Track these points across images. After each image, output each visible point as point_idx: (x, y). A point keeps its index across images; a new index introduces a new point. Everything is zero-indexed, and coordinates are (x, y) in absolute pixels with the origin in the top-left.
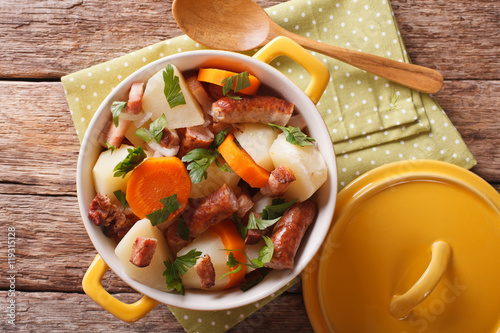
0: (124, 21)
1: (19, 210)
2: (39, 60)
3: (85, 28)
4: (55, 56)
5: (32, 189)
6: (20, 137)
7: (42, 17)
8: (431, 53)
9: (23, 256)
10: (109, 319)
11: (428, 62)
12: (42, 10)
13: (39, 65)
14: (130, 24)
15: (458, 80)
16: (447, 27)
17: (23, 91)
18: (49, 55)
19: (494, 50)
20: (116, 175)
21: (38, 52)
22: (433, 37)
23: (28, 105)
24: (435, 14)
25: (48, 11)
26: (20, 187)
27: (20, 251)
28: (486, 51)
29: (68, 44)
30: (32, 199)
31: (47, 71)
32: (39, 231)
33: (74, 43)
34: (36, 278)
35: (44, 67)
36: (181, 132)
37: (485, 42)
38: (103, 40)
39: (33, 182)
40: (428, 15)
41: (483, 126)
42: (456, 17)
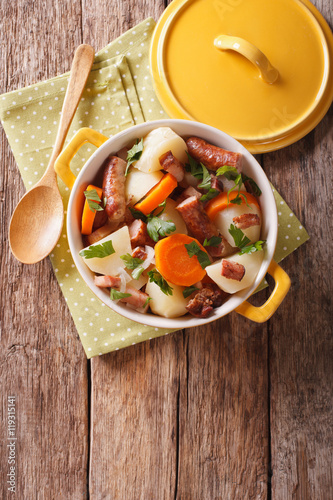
0: (38, 309)
1: (201, 395)
2: (72, 383)
3: (45, 344)
4: (68, 369)
5: (183, 383)
6: (139, 396)
7: (36, 382)
8: (60, 57)
9: (240, 390)
10: (289, 314)
11: (68, 59)
12: (29, 380)
13: (77, 383)
14: (41, 304)
15: (82, 34)
16: (39, 44)
17: (99, 395)
18: (68, 373)
19: (57, 7)
20: (171, 294)
21: (66, 383)
22: (47, 56)
23: (111, 391)
24: (28, 54)
25: (30, 375)
26: (181, 393)
27: (236, 392)
28: (57, 12)
29: (58, 358)
30: (192, 383)
31: (82, 375)
32: (218, 376)
33: (57, 352)
34: (258, 378)
35: (78, 378)
36: (134, 244)
37: (50, 14)
38: (55, 327)
39: (177, 382)
40: (29, 60)
41: (120, 13)
42: (30, 37)
